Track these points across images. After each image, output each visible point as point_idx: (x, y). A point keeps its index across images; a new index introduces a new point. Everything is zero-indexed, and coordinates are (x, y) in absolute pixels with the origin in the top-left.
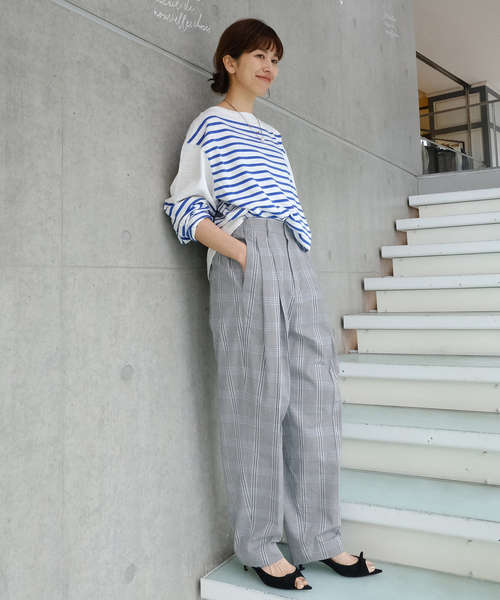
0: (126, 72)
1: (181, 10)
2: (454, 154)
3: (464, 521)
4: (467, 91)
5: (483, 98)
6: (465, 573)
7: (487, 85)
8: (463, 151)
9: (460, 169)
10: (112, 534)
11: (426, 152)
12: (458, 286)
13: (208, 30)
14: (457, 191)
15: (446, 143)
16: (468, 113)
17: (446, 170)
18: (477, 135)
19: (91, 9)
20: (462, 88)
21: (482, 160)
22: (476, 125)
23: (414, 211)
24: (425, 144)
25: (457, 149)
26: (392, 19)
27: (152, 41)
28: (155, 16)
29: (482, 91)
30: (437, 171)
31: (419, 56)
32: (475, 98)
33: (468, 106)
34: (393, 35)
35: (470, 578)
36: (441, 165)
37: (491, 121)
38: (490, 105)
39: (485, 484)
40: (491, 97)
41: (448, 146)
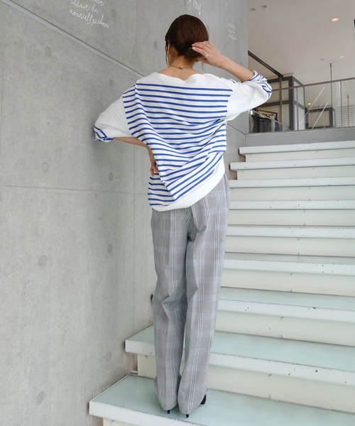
0: (49, 53)
1: (89, 11)
2: (270, 121)
3: (267, 363)
4: (281, 79)
5: (291, 84)
6: (267, 396)
7: (294, 76)
8: (276, 119)
9: (274, 130)
10: (29, 371)
11: (252, 119)
12: (269, 208)
13: (108, 27)
14: (271, 145)
15: (265, 113)
16: (281, 94)
17: (265, 131)
18: (285, 109)
19: (25, 6)
20: (277, 77)
21: (288, 125)
22: (285, 102)
23: (242, 158)
24: (252, 113)
25: (273, 118)
26: (233, 27)
27: (68, 31)
28: (71, 14)
29: (290, 79)
30: (258, 131)
31: (250, 54)
32: (285, 84)
33: (280, 89)
34: (233, 38)
35: (269, 399)
36: (261, 127)
37: (295, 99)
38: (295, 89)
39: (282, 338)
40: (295, 84)
41: (266, 115)
